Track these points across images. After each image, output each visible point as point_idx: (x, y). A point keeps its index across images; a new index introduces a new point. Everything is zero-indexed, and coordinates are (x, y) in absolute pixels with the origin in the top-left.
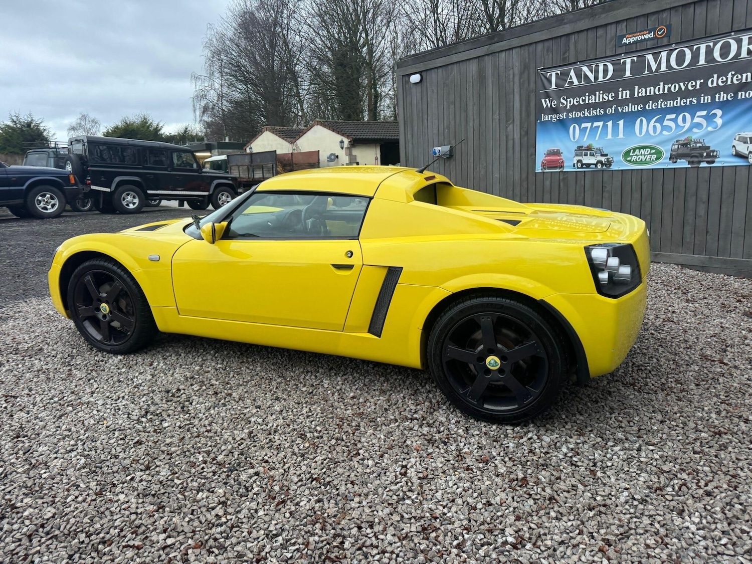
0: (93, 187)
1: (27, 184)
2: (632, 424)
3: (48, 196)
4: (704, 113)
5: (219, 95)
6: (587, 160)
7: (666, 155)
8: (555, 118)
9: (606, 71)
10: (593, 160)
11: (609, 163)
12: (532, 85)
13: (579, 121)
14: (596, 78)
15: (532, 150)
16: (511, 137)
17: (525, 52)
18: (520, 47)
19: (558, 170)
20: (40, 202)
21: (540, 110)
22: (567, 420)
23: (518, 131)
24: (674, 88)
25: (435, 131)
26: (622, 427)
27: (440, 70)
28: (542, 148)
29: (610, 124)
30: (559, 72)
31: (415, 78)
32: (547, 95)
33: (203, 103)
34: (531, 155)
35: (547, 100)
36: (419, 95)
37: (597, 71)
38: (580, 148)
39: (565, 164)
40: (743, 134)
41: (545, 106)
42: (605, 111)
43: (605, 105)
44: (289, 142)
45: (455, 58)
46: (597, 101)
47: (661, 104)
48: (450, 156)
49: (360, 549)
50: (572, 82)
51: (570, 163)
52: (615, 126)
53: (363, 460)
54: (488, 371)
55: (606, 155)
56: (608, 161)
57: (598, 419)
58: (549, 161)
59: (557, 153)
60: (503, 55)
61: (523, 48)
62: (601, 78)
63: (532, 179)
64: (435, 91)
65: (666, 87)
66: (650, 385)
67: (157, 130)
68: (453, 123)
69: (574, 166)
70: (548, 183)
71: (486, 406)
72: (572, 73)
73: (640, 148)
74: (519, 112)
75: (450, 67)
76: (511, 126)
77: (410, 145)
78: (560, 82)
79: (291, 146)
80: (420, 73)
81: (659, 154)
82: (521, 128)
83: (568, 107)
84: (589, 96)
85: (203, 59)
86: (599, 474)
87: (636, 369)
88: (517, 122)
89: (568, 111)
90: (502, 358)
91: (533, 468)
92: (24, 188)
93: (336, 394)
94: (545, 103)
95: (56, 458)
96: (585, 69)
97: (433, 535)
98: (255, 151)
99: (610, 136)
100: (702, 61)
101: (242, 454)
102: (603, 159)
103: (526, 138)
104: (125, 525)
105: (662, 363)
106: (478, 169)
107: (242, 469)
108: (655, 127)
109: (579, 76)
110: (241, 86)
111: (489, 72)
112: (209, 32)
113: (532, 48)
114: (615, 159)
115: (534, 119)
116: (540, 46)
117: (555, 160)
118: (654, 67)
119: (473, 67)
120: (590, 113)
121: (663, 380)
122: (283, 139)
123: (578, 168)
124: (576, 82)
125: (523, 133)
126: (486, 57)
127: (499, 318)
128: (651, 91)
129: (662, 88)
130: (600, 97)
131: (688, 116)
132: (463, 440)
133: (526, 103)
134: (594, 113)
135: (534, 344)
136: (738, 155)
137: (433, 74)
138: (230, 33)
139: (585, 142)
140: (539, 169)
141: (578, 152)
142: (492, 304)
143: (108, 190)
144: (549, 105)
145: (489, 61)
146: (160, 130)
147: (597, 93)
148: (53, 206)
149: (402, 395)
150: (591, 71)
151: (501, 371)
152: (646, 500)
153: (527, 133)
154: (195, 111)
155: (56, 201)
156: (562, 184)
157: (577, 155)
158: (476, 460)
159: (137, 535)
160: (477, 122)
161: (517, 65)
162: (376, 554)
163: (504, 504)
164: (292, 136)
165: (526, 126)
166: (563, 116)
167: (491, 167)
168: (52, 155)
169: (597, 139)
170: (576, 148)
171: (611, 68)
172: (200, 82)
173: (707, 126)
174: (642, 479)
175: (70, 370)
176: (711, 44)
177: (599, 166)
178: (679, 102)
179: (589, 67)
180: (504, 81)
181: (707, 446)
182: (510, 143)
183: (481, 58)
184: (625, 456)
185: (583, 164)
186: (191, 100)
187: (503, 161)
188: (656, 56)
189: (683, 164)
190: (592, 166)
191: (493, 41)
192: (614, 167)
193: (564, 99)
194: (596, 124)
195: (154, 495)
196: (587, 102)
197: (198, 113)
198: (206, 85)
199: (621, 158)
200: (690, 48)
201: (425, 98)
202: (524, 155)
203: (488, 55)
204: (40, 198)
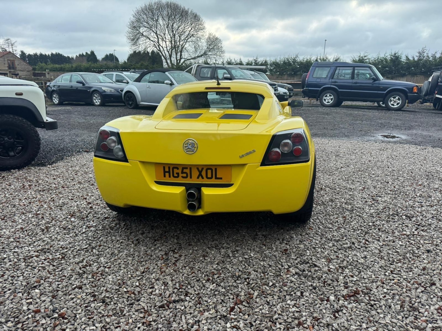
0: (437, 96)
1: (387, 90)
3: (397, 98)
20: (391, 101)
92: (385, 92)
148: (398, 104)
155: (400, 102)
204: (392, 99)
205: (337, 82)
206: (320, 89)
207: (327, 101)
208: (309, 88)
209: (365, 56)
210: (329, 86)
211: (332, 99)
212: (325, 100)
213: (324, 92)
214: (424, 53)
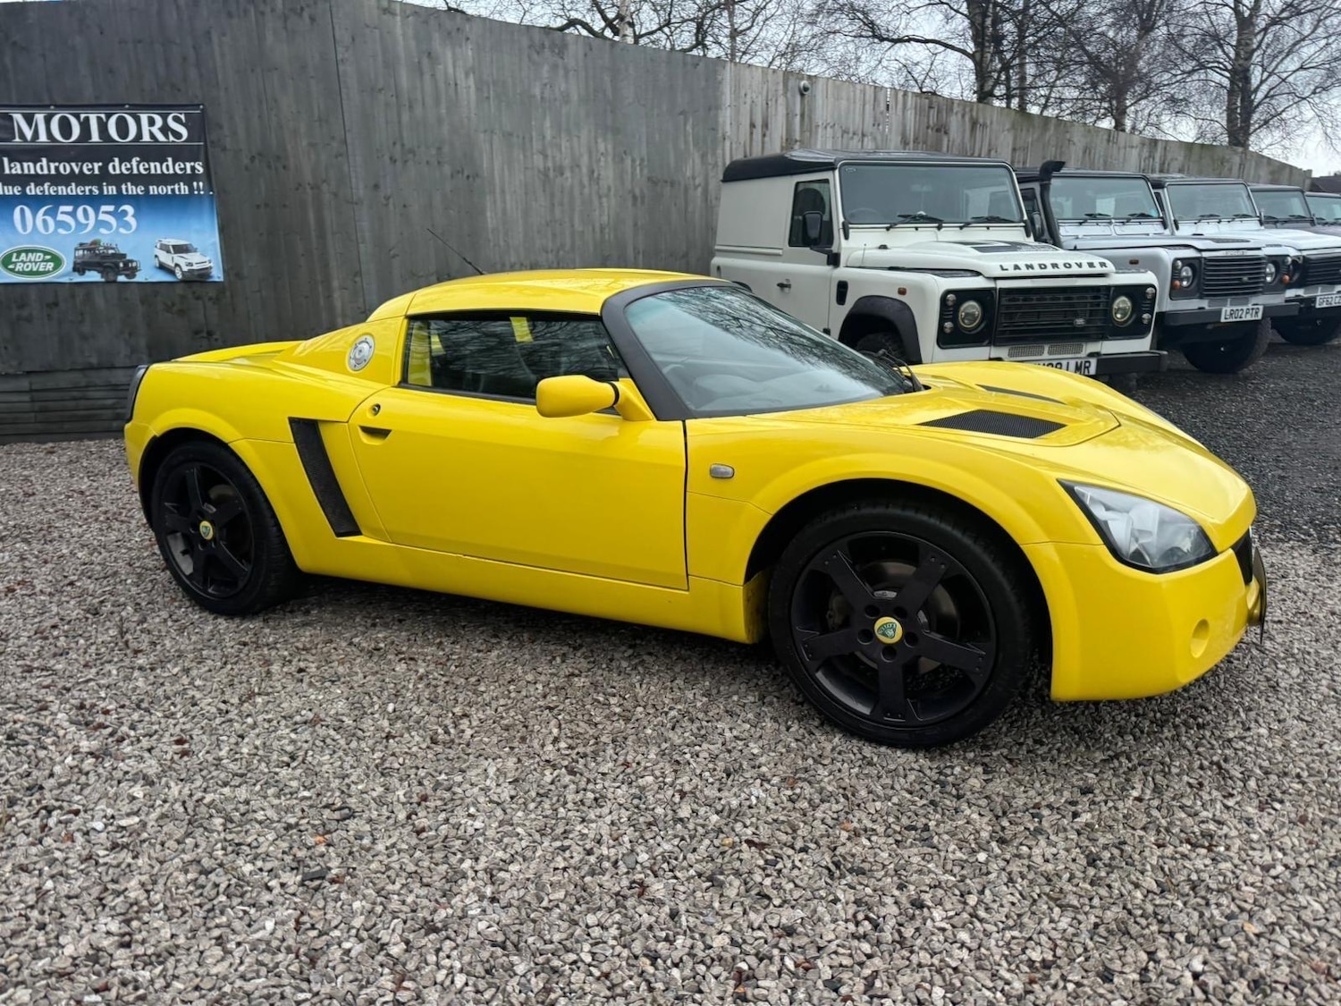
4: (111, 208)
7: (67, 265)
24: (65, 169)
40: (165, 242)
47: (48, 189)
65: (52, 165)
73: (27, 251)
81: (57, 261)
100: (95, 137)
108: (45, 221)
118: (29, 134)
128: (29, 168)
129: (44, 167)
131: (90, 210)
136: (162, 267)
173: (118, 227)
176: (103, 116)
178: (73, 190)
188: (29, 119)
189: (93, 276)
200: (77, 116)
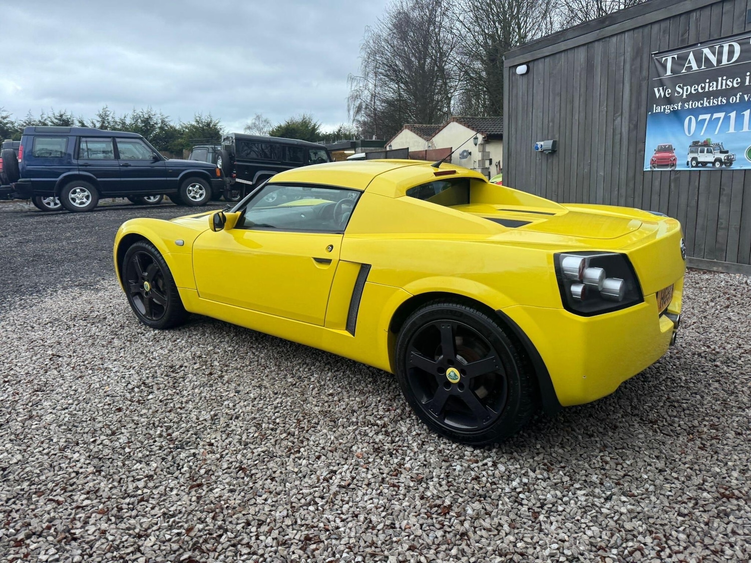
0: (238, 180)
1: (181, 175)
2: (619, 467)
3: (197, 186)
5: (372, 95)
6: (703, 157)
8: (668, 109)
9: (731, 53)
10: (710, 158)
11: (730, 161)
12: (645, 73)
13: (695, 112)
14: (719, 61)
15: (640, 146)
16: (618, 131)
17: (638, 34)
18: (634, 29)
19: (669, 169)
20: (190, 191)
21: (652, 100)
22: (541, 450)
23: (627, 123)
25: (540, 125)
26: (604, 469)
27: (547, 60)
28: (653, 143)
29: (733, 115)
30: (676, 56)
31: (521, 69)
32: (661, 84)
33: (357, 103)
34: (640, 151)
35: (661, 88)
36: (525, 87)
37: (720, 53)
38: (695, 144)
39: (678, 162)
41: (658, 95)
42: (728, 100)
43: (727, 93)
44: (425, 139)
45: (563, 46)
46: (719, 88)
48: (554, 151)
49: (234, 545)
50: (691, 67)
51: (683, 161)
52: (740, 118)
53: (299, 458)
54: (448, 384)
55: (727, 152)
56: (728, 159)
57: (581, 455)
58: (658, 158)
59: (669, 149)
60: (614, 39)
61: (636, 31)
62: (725, 61)
63: (639, 178)
64: (542, 82)
66: (676, 425)
67: (314, 129)
68: (557, 115)
69: (688, 164)
70: (657, 183)
71: (447, 421)
72: (691, 57)
74: (628, 103)
75: (558, 56)
76: (619, 119)
77: (514, 139)
78: (677, 68)
79: (426, 143)
80: (527, 63)
82: (630, 122)
83: (684, 97)
84: (709, 83)
85: (360, 60)
86: (542, 518)
87: (668, 404)
88: (626, 114)
89: (684, 101)
90: (462, 371)
91: (467, 498)
92: (178, 178)
93: (316, 389)
94: (658, 92)
95: (51, 413)
96: (707, 51)
97: (313, 547)
98: (394, 148)
99: (732, 130)
101: (196, 434)
102: (723, 157)
103: (635, 132)
104: (63, 481)
105: (705, 402)
106: (582, 166)
107: (187, 448)
109: (698, 60)
110: (394, 86)
111: (598, 59)
112: (366, 35)
113: (647, 30)
114: (737, 157)
115: (645, 110)
116: (656, 28)
117: (666, 158)
119: (582, 54)
120: (709, 103)
121: (696, 423)
122: (420, 136)
123: (692, 167)
124: (695, 67)
125: (632, 126)
126: (596, 43)
127: (459, 326)
130: (724, 83)
132: (412, 454)
133: (636, 91)
134: (715, 102)
135: (493, 359)
137: (540, 65)
138: (385, 34)
139: (702, 137)
140: (647, 167)
141: (693, 149)
142: (451, 311)
143: (250, 183)
144: (662, 94)
145: (599, 47)
146: (316, 129)
147: (720, 79)
148: (201, 195)
149: (379, 399)
150: (714, 53)
151: (460, 385)
152: (578, 558)
153: (636, 126)
154: (349, 111)
155: (203, 192)
156: (673, 185)
157: (692, 152)
158: (412, 477)
159: (65, 492)
160: (582, 114)
161: (629, 49)
162: (245, 554)
163: (407, 530)
164: (428, 133)
165: (635, 119)
166: (678, 106)
167: (595, 164)
168: (211, 150)
169: (716, 133)
170: (690, 143)
171: (737, 48)
172: (355, 83)
174: (589, 533)
175: (113, 339)
177: (718, 165)
179: (710, 48)
180: (614, 69)
181: (701, 509)
182: (618, 137)
183: (590, 45)
184: (584, 503)
185: (698, 163)
186: (347, 100)
187: (609, 158)
190: (709, 165)
191: (605, 25)
192: (735, 166)
193: (679, 87)
194: (716, 115)
195: (100, 459)
196: (707, 90)
197: (352, 113)
198: (361, 85)
199: (745, 156)
201: (531, 89)
202: (632, 151)
203: (598, 40)
204: (191, 188)
205: (90, 165)
206: (58, 179)
207: (78, 201)
208: (32, 179)
209: (4, 118)
210: (77, 172)
211: (87, 197)
212: (74, 200)
213: (67, 186)
214: (107, 116)
